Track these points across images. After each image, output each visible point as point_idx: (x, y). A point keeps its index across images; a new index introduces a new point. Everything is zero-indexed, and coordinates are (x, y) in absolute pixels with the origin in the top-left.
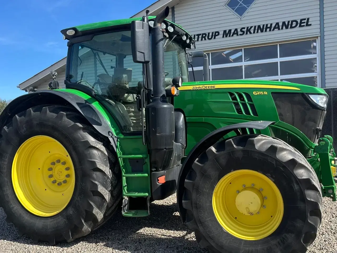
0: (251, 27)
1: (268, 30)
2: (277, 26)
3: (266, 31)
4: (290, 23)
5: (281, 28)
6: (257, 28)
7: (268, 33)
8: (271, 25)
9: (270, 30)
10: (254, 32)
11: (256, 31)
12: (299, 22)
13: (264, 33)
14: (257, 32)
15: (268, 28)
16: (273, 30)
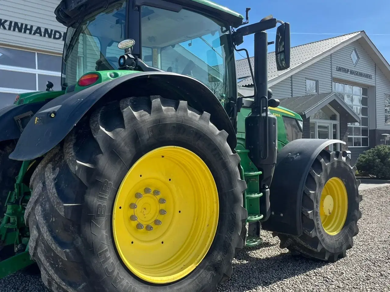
0: (6, 21)
1: (28, 32)
2: (38, 31)
3: (25, 32)
4: (53, 33)
5: (43, 34)
6: (13, 24)
7: (27, 35)
8: (32, 27)
9: (30, 33)
10: (10, 29)
11: (12, 28)
12: (63, 35)
13: (22, 34)
14: (14, 30)
15: (28, 29)
16: (34, 34)
